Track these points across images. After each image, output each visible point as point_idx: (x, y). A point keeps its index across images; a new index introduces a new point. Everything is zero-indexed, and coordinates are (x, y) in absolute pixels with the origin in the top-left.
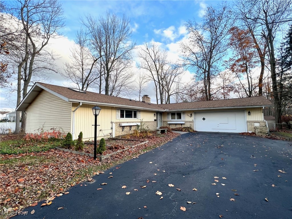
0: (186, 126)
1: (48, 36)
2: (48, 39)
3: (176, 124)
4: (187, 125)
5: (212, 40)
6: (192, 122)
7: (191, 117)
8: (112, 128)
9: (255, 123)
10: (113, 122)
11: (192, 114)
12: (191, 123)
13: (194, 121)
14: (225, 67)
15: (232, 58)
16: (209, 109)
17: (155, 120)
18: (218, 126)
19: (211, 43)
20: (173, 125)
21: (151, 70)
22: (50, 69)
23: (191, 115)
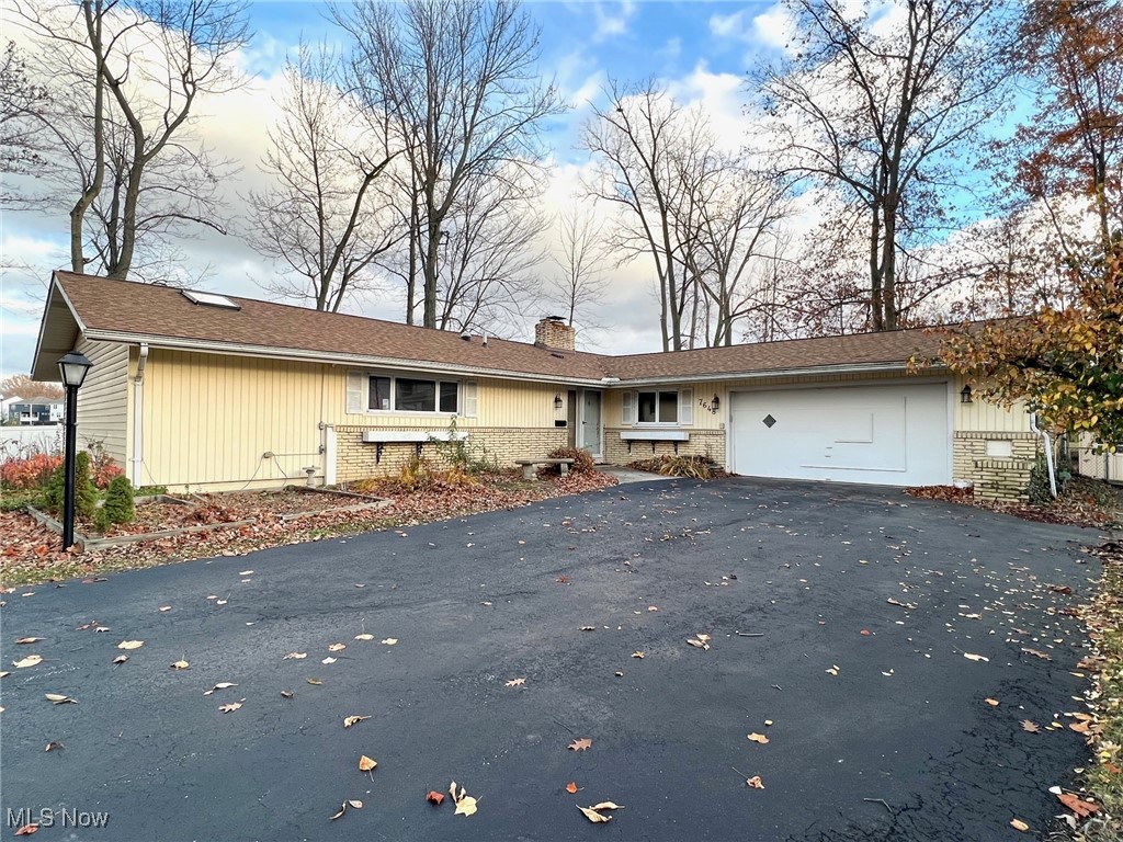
0: (693, 454)
1: (190, 87)
2: (190, 98)
3: (654, 442)
4: (697, 448)
5: (914, 42)
6: (719, 433)
7: (714, 410)
8: (322, 450)
9: (990, 444)
10: (327, 426)
11: (722, 400)
12: (712, 440)
13: (727, 429)
14: (994, 174)
15: (1033, 124)
16: (781, 373)
17: (559, 424)
18: (828, 452)
19: (909, 59)
20: (643, 446)
21: (638, 204)
22: (198, 221)
23: (717, 401)
